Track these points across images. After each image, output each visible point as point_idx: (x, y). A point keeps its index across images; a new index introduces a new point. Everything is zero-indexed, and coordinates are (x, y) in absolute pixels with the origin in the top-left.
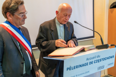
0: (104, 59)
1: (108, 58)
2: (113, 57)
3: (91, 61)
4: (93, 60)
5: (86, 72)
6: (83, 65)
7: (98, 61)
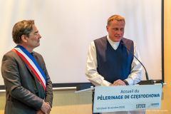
0: (145, 96)
1: (151, 96)
2: (159, 95)
3: (127, 94)
4: (130, 94)
5: (121, 107)
6: (117, 98)
7: (137, 97)
